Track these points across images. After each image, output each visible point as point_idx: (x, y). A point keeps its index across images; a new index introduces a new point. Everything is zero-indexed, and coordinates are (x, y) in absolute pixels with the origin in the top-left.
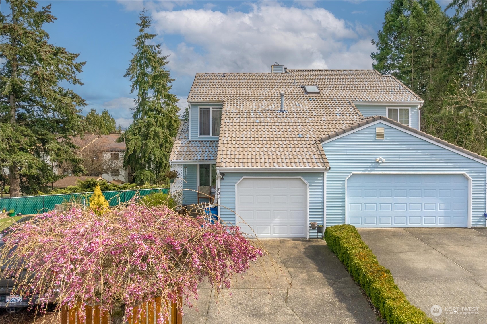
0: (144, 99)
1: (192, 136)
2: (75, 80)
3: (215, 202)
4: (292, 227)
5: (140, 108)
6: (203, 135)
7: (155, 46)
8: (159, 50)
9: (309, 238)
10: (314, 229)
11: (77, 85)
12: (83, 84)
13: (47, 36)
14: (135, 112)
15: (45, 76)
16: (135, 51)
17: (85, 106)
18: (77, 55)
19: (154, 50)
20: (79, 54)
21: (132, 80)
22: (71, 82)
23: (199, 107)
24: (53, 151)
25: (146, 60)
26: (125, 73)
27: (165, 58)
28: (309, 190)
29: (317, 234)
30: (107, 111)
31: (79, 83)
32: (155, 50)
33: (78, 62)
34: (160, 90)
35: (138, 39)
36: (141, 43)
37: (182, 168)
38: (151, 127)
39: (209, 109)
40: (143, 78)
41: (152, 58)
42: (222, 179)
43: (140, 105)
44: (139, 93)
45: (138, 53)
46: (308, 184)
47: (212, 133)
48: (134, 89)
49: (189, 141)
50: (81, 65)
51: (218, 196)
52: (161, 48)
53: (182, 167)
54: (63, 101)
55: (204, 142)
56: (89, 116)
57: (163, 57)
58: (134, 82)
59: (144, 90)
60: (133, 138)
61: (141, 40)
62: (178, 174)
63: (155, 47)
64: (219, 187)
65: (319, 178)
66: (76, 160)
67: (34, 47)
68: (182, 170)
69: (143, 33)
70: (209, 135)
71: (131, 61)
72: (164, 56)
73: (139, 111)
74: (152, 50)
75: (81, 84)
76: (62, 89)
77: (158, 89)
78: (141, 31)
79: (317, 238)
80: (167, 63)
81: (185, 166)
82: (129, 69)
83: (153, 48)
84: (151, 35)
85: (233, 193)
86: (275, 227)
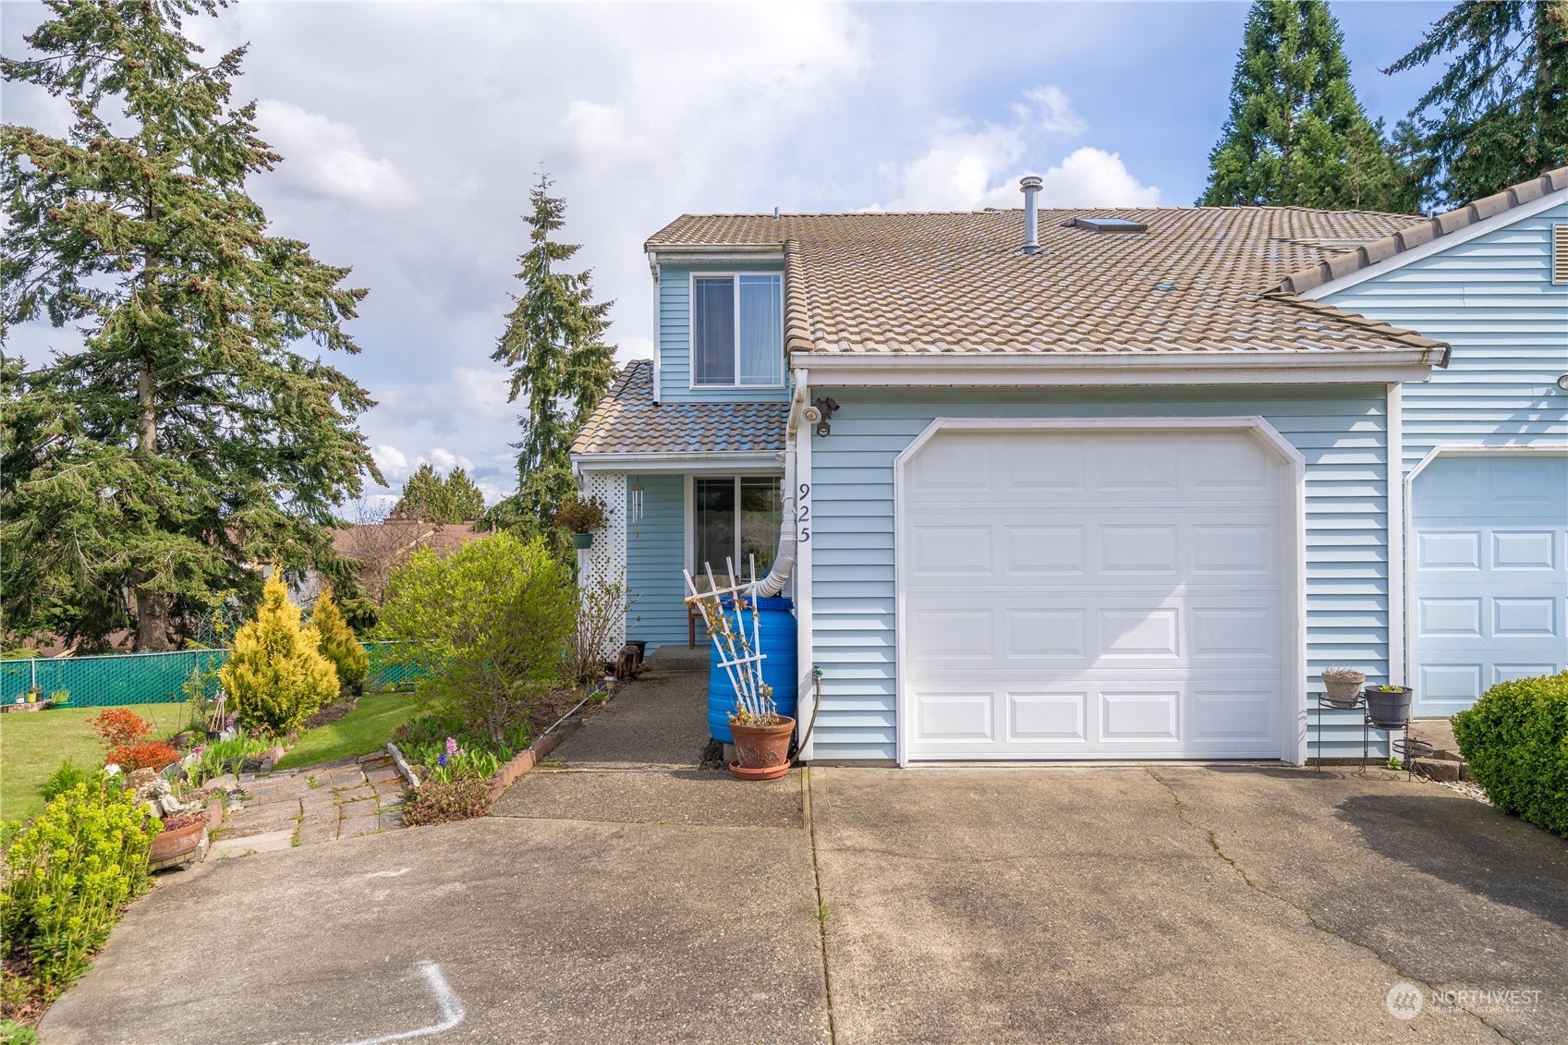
0: (546, 418)
1: (667, 384)
2: (337, 337)
3: (782, 559)
4: (1203, 698)
5: (535, 440)
6: (709, 382)
7: (576, 277)
8: (586, 288)
9: (1310, 762)
10: (1345, 705)
11: (342, 351)
12: (359, 350)
13: (258, 215)
14: (524, 453)
15: (227, 301)
16: (522, 289)
17: (369, 408)
18: (343, 273)
19: (571, 288)
20: (349, 270)
21: (512, 367)
22: (322, 343)
23: (692, 274)
24: (258, 527)
25: (551, 315)
26: (495, 349)
27: (600, 310)
28: (1303, 491)
29: (1358, 736)
30: (462, 471)
31: (347, 348)
32: (576, 288)
33: (346, 289)
34: (589, 392)
35: (532, 256)
36: (538, 270)
37: (624, 491)
38: (566, 492)
39: (731, 281)
40: (542, 362)
41: (566, 305)
42: (822, 429)
43: (538, 435)
44: (532, 402)
45: (529, 297)
46: (1299, 459)
47: (743, 373)
48: (518, 391)
49: (655, 404)
50: (355, 299)
51: (801, 525)
52: (590, 282)
53: (624, 485)
54: (290, 384)
55: (710, 407)
56: (416, 482)
57: (597, 307)
58: (519, 370)
59: (547, 393)
60: (518, 519)
61: (537, 260)
62: (606, 514)
63: (574, 280)
64: (805, 476)
65: (1359, 426)
66: (338, 563)
67: (199, 220)
68: (624, 498)
69: (541, 244)
70: (732, 381)
71: (510, 316)
72: (600, 304)
73: (532, 450)
74: (567, 288)
75: (353, 350)
76: (297, 358)
77: (584, 389)
78: (536, 236)
79: (1365, 761)
80: (606, 325)
81: (637, 481)
82: (504, 338)
83: (570, 282)
84: (563, 247)
85: (882, 509)
86: (1110, 698)
